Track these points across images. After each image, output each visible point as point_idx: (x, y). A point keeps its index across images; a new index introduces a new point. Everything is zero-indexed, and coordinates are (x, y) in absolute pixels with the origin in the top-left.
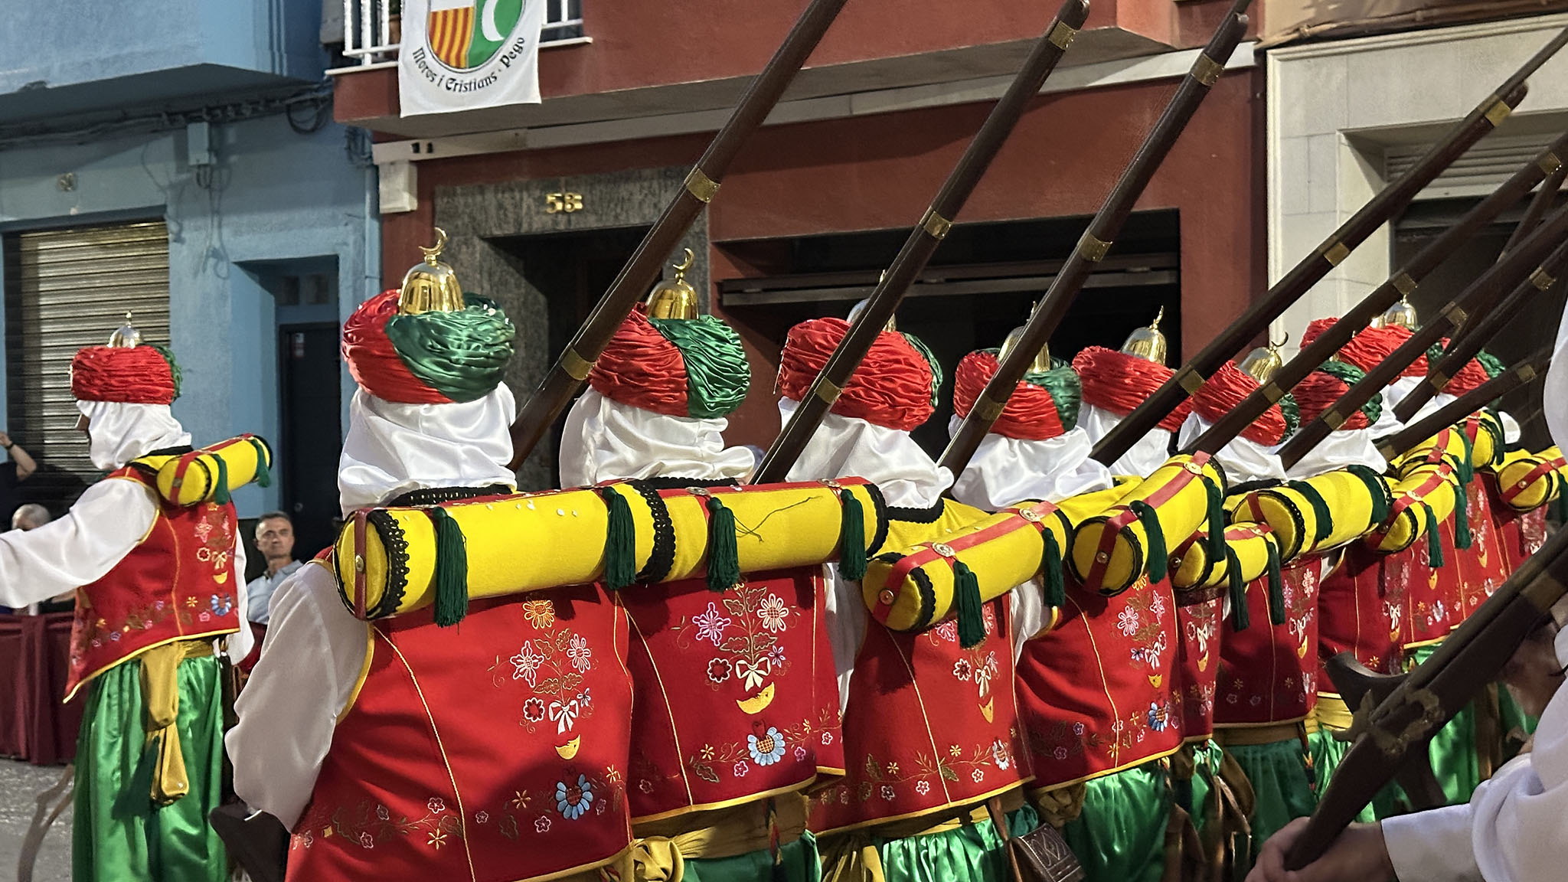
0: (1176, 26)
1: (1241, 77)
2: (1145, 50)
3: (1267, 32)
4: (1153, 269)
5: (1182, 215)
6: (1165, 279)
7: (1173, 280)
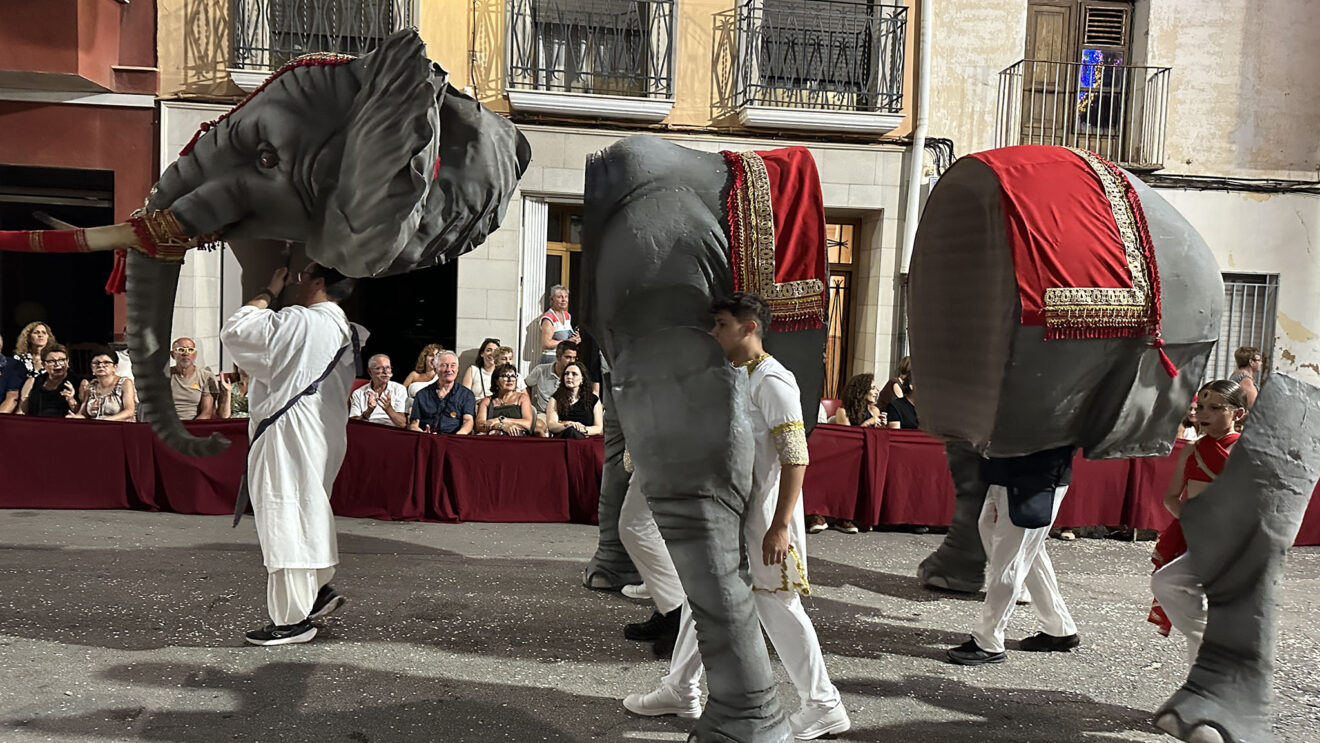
0: (114, 81)
1: (147, 112)
2: (96, 90)
3: (161, 92)
4: (100, 199)
5: (115, 174)
6: (105, 205)
7: (110, 206)
